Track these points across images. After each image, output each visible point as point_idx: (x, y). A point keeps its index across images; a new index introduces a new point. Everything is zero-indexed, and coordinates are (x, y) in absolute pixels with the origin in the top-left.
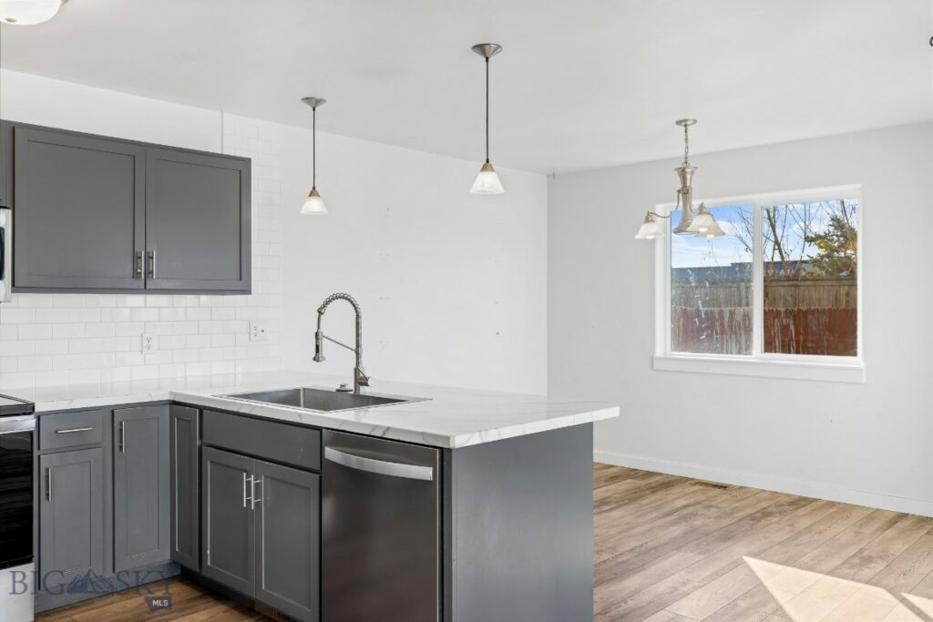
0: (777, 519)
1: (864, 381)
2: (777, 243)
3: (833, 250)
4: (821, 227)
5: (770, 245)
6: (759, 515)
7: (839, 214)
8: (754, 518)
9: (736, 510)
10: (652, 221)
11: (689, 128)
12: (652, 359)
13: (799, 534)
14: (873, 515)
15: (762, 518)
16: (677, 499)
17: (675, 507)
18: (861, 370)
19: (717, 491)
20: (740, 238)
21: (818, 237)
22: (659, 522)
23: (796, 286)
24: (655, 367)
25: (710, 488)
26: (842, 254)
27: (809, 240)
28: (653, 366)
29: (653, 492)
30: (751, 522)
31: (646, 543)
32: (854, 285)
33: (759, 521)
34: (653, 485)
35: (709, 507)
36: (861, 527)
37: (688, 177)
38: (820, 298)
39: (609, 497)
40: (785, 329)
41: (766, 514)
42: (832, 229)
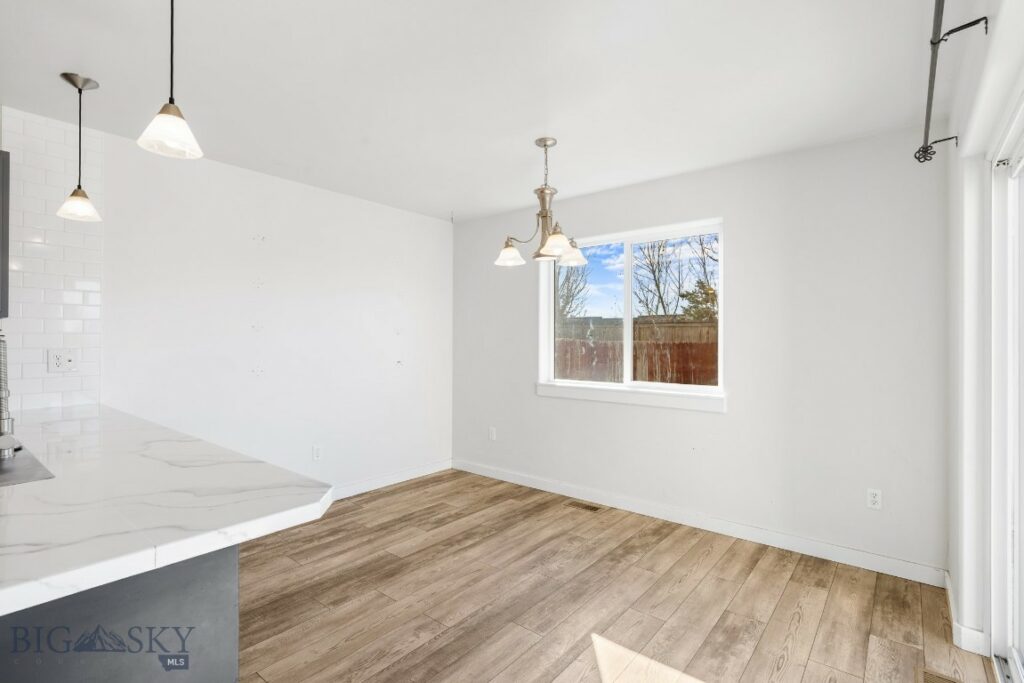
0: (637, 558)
1: (725, 410)
2: (660, 297)
3: (698, 302)
4: (690, 286)
5: (656, 298)
6: (620, 552)
7: (703, 279)
8: (614, 557)
9: (600, 543)
10: (511, 246)
11: (549, 149)
12: (536, 385)
13: (658, 585)
14: (735, 546)
15: (622, 556)
16: (544, 528)
17: (540, 540)
18: (722, 399)
19: (589, 513)
20: (636, 293)
21: (688, 294)
22: (514, 566)
23: (674, 327)
24: (539, 393)
25: (583, 511)
26: (704, 306)
27: (683, 296)
28: (536, 392)
29: (525, 517)
30: (611, 564)
31: (483, 608)
32: (715, 327)
33: (619, 562)
34: (529, 507)
35: (571, 540)
36: (722, 570)
37: (548, 199)
38: (691, 335)
39: (479, 526)
40: (663, 356)
41: (628, 549)
42: (697, 288)
